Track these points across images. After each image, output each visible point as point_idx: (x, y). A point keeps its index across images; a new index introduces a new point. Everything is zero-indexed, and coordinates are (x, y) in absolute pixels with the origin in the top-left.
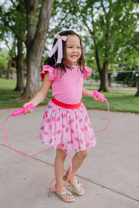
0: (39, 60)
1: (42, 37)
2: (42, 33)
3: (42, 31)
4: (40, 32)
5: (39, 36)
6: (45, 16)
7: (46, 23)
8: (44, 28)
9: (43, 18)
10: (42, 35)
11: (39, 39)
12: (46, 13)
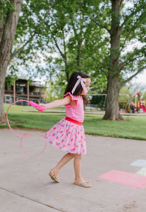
0: (2, 81)
1: (5, 58)
2: (5, 54)
3: (5, 52)
4: (3, 52)
5: (2, 56)
6: (8, 37)
7: (9, 44)
8: (7, 49)
9: (6, 38)
10: (5, 56)
11: (2, 60)
12: (9, 34)
